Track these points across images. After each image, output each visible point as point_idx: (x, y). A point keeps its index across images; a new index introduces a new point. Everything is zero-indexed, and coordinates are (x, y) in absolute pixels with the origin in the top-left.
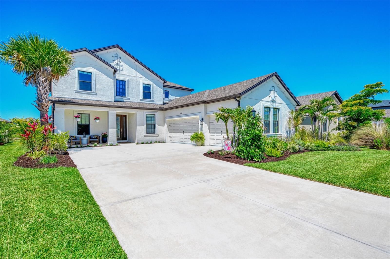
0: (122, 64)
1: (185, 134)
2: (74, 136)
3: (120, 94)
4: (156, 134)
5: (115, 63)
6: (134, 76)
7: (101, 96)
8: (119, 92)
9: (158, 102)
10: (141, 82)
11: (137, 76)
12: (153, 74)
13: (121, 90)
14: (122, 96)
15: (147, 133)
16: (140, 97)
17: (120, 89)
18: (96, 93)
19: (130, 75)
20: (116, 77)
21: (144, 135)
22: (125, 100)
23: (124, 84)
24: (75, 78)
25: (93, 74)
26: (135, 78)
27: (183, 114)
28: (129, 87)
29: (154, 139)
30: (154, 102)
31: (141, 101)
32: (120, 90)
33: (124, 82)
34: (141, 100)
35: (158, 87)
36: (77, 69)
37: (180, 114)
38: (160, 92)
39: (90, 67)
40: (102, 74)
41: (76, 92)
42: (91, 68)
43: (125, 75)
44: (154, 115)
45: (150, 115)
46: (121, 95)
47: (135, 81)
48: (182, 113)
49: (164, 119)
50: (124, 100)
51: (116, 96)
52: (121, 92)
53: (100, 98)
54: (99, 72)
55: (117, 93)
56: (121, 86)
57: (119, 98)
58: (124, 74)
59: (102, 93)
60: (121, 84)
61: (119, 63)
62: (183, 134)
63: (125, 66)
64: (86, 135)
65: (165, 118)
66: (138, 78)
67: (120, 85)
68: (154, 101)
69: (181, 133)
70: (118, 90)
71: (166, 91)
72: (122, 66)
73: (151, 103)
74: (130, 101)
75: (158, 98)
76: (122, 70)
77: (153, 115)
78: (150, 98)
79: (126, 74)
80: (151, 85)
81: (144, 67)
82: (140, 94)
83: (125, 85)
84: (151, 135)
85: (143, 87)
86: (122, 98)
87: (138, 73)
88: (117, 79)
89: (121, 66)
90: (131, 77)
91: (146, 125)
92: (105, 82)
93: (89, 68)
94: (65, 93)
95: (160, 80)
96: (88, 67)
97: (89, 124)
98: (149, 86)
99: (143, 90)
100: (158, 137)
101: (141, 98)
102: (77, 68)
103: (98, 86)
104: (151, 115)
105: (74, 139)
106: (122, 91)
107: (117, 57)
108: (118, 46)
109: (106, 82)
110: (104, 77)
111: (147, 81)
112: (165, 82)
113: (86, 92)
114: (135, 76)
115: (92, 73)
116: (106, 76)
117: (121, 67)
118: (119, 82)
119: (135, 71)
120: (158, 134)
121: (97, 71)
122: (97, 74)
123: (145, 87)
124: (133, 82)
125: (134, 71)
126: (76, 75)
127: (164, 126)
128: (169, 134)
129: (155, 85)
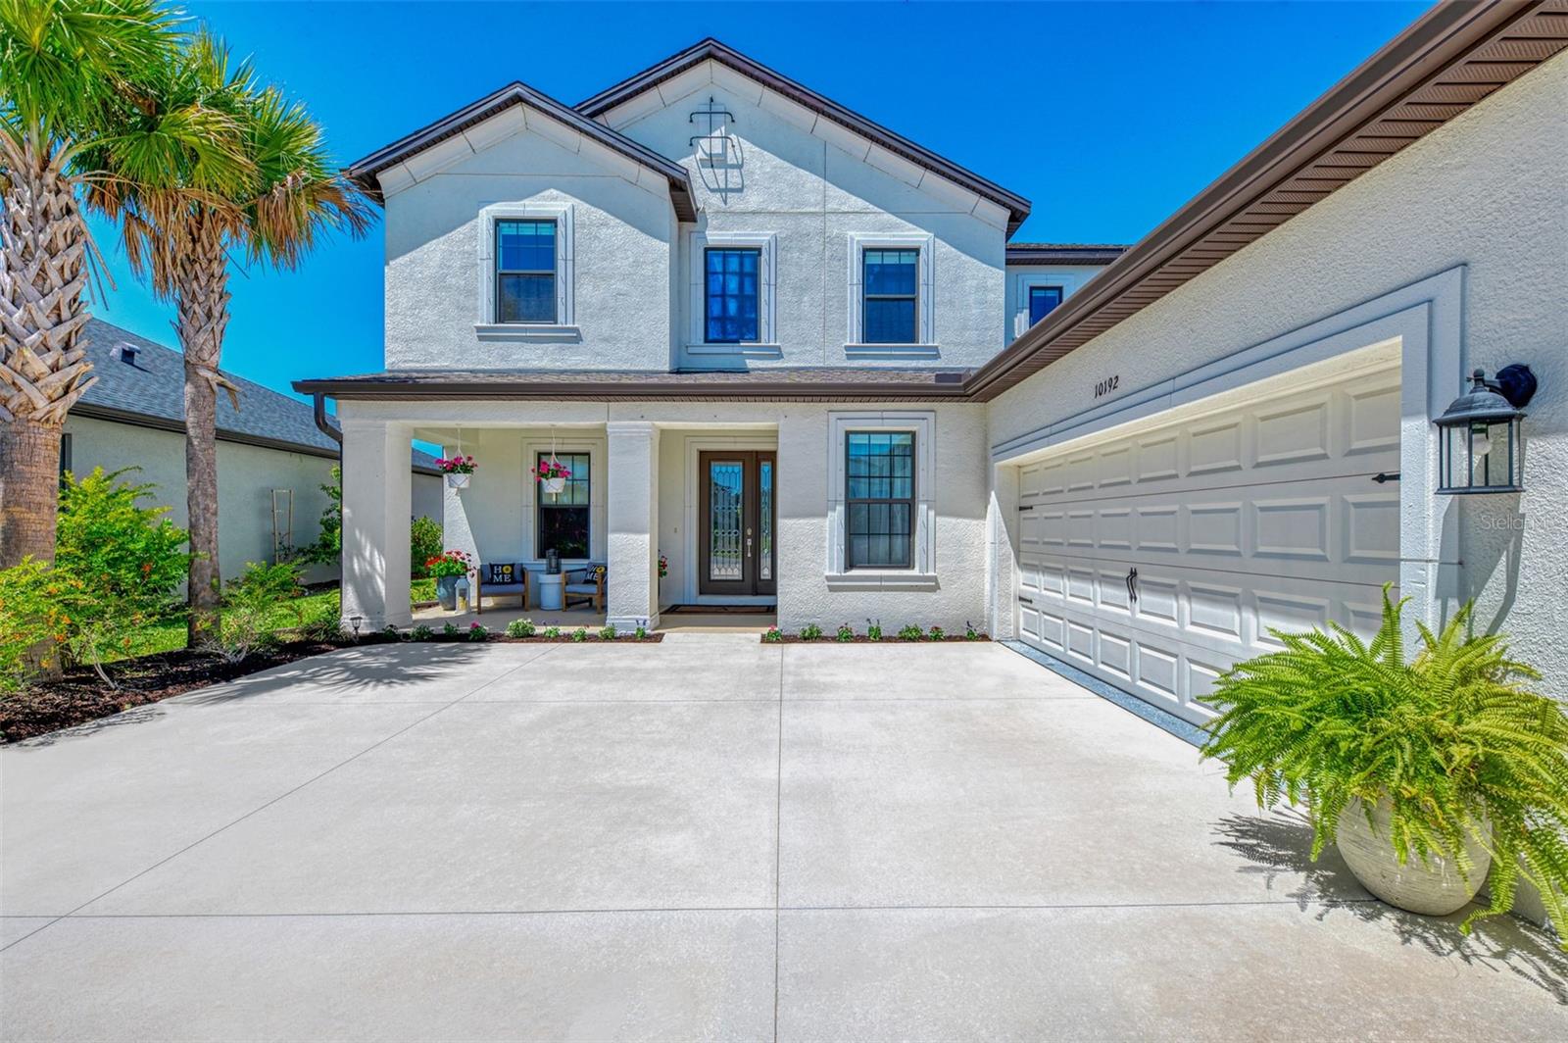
0: (739, 154)
1: (1144, 597)
2: (503, 566)
3: (724, 332)
4: (915, 572)
5: (700, 155)
6: (812, 210)
7: (601, 347)
8: (723, 319)
9: (968, 355)
10: (852, 239)
11: (831, 206)
12: (931, 178)
13: (733, 307)
14: (737, 341)
15: (850, 564)
16: (844, 336)
17: (728, 299)
18: (576, 330)
19: (785, 209)
20: (707, 232)
21: (829, 578)
22: (750, 364)
23: (748, 268)
24: (477, 264)
25: (561, 229)
26: (815, 224)
27: (1123, 387)
28: (779, 280)
29: (899, 606)
30: (937, 357)
31: (849, 357)
32: (724, 307)
33: (749, 256)
34: (852, 353)
35: (964, 257)
36: (487, 214)
37: (1099, 392)
38: (986, 289)
39: (549, 188)
40: (610, 217)
41: (484, 336)
42: (555, 192)
43: (754, 213)
44: (906, 440)
45: (876, 440)
46: (734, 337)
47: (813, 243)
48: (1113, 383)
49: (985, 459)
50: (747, 361)
51: (702, 342)
52: (732, 319)
53: (598, 354)
54: (593, 209)
55: (711, 324)
56: (733, 285)
57: (723, 353)
58: (752, 207)
59: (605, 327)
60: (732, 273)
61: (725, 147)
62: (1133, 598)
63: (760, 162)
64: (563, 561)
65: (988, 451)
66: (834, 218)
67: (727, 276)
68: (936, 348)
69: (1105, 580)
70: (716, 310)
71: (1041, 294)
72: (740, 167)
73: (914, 364)
74: (785, 365)
75: (965, 328)
76: (740, 190)
77: (897, 440)
78: (911, 337)
79: (764, 206)
80: (917, 251)
81: (872, 138)
82: (845, 313)
83: (755, 276)
84: (881, 578)
85: (868, 270)
86: (736, 350)
87: (834, 191)
88: (711, 244)
89: (733, 167)
90: (790, 223)
91: (841, 509)
92: (626, 262)
93: (545, 199)
94: (435, 349)
95: (985, 205)
96: (538, 193)
97: (587, 503)
98: (906, 259)
99: (867, 286)
100: (933, 596)
101: (848, 344)
102: (488, 208)
103: (587, 292)
104: (884, 440)
105: (503, 583)
106: (741, 309)
107: (713, 112)
108: (710, 51)
109: (631, 260)
110: (619, 232)
111: (896, 227)
112: (1016, 218)
113: (526, 330)
114: (817, 209)
115: (559, 221)
116: (629, 228)
117: (736, 172)
118: (725, 257)
119: (814, 177)
120: (931, 573)
121: (583, 207)
122: (583, 226)
123: (876, 270)
124: (802, 251)
125: (812, 181)
126: (484, 245)
127: (984, 517)
128: (1019, 580)
129: (944, 248)
